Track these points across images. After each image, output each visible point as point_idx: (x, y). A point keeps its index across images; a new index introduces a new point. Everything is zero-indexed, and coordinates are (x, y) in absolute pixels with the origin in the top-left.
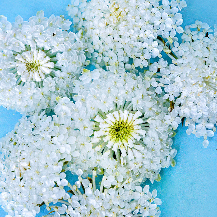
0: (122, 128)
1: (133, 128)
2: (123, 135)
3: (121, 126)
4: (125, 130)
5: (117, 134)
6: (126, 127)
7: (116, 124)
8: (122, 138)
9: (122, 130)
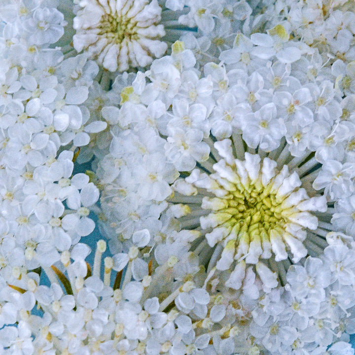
0: (264, 207)
1: (286, 225)
2: (252, 223)
3: (265, 201)
4: (266, 218)
5: (240, 212)
6: (273, 213)
7: (254, 188)
8: (245, 227)
9: (259, 213)
